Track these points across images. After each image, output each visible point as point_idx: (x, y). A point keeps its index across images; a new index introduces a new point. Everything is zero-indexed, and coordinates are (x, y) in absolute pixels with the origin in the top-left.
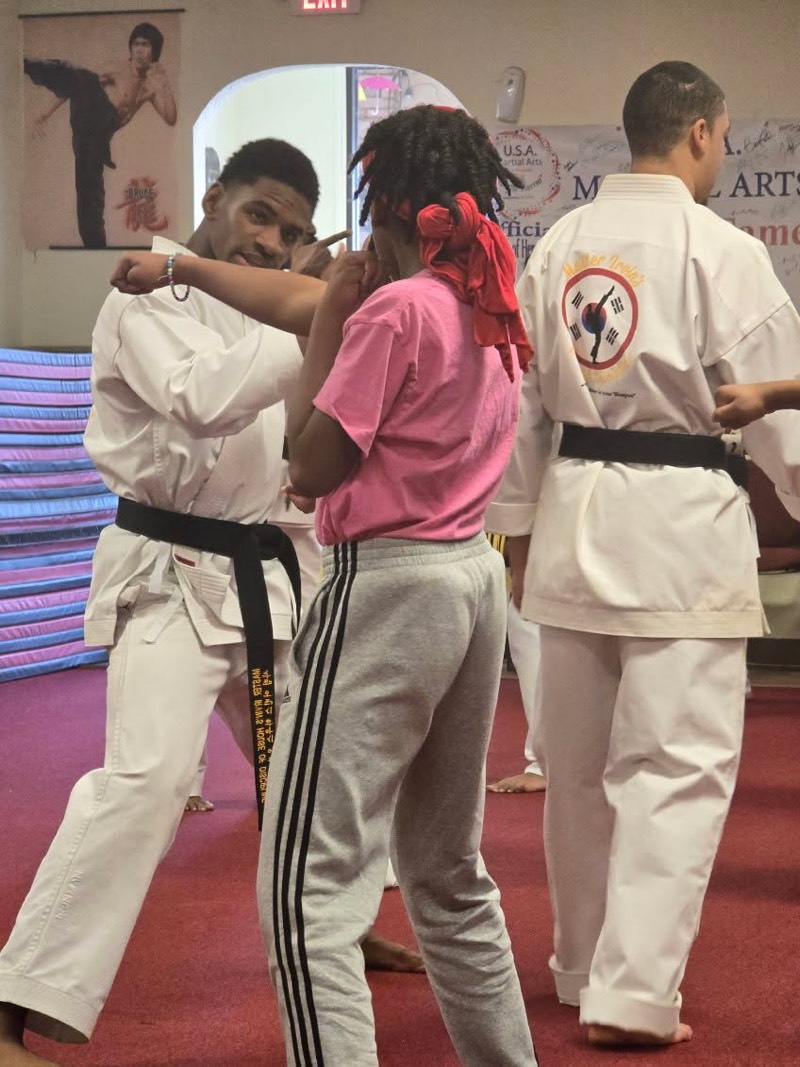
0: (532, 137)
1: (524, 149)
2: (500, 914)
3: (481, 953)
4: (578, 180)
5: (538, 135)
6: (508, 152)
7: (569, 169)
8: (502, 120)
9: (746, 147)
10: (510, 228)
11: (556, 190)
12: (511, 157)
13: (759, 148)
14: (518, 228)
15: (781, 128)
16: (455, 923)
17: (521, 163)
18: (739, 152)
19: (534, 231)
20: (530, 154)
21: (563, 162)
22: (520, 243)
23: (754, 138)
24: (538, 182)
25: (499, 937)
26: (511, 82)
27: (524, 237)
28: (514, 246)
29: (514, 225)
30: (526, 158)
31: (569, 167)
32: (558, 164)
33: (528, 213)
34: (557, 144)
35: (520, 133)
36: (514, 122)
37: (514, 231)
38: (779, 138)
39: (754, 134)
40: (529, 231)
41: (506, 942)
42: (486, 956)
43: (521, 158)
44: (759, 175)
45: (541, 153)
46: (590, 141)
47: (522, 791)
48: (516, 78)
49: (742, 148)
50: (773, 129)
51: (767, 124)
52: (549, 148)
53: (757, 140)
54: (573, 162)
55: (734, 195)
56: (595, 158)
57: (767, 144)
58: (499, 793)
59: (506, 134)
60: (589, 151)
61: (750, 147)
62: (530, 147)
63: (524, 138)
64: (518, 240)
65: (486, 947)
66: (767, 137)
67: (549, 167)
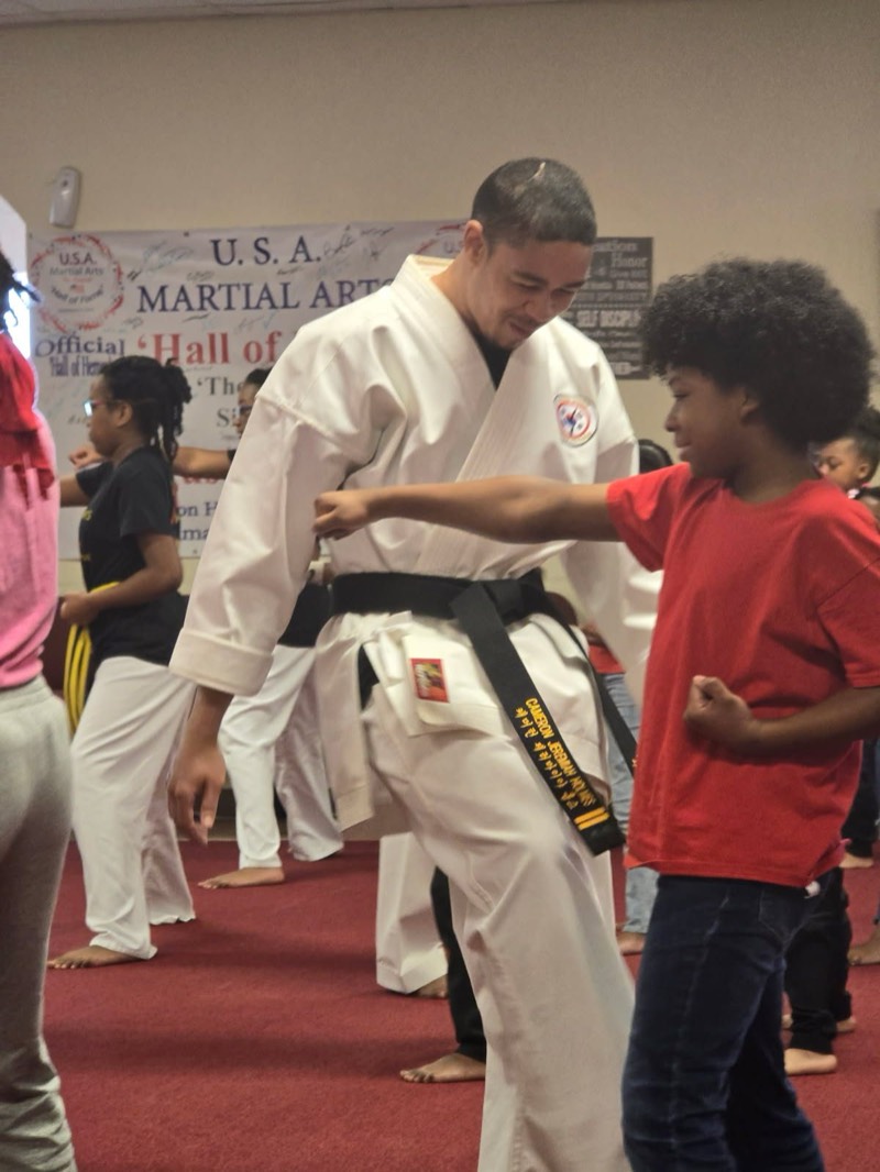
0: (90, 244)
1: (82, 257)
2: (59, 1105)
3: (36, 1150)
4: (144, 291)
5: (97, 242)
6: (65, 260)
7: (134, 278)
8: (57, 225)
9: (326, 253)
10: (69, 343)
11: (119, 302)
12: (68, 266)
13: (339, 255)
14: (78, 345)
15: (363, 233)
16: (10, 1117)
17: (78, 272)
18: (319, 259)
19: (95, 347)
20: (88, 263)
21: (126, 270)
22: (81, 360)
23: (335, 244)
24: (99, 293)
25: (58, 1131)
26: (65, 184)
27: (84, 354)
28: (73, 364)
29: (73, 340)
30: (84, 268)
31: (133, 276)
32: (120, 273)
33: (88, 327)
34: (118, 250)
35: (77, 239)
36: (71, 227)
37: (74, 347)
38: (361, 244)
39: (334, 239)
40: (90, 347)
41: (65, 1136)
42: (43, 1153)
43: (78, 267)
44: (341, 283)
45: (101, 261)
46: (156, 248)
47: (89, 965)
48: (72, 179)
49: (321, 254)
50: (355, 233)
51: (348, 228)
52: (110, 255)
53: (338, 246)
54: (137, 270)
55: (314, 306)
56: (161, 266)
57: (347, 251)
58: (61, 969)
59: (61, 240)
60: (155, 258)
61: (331, 253)
62: (88, 255)
63: (81, 245)
64: (78, 357)
65: (44, 1143)
66: (347, 242)
67: (110, 276)
